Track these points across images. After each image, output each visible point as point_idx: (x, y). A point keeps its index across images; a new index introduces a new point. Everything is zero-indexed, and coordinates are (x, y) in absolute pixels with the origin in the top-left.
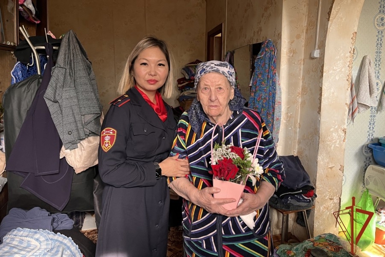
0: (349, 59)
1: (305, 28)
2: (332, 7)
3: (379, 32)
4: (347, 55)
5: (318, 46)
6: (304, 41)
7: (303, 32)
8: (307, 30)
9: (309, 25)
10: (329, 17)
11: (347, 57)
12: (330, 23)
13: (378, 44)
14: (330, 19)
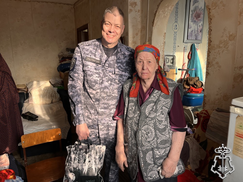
0: (163, 47)
1: (140, 30)
2: (154, 19)
3: (175, 33)
4: (162, 45)
5: (148, 40)
6: (140, 36)
7: (139, 32)
8: (141, 31)
9: (142, 28)
10: (153, 25)
11: (162, 46)
12: (154, 27)
13: (174, 39)
14: (154, 25)
